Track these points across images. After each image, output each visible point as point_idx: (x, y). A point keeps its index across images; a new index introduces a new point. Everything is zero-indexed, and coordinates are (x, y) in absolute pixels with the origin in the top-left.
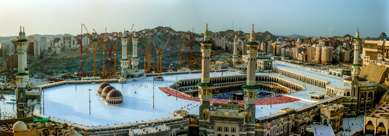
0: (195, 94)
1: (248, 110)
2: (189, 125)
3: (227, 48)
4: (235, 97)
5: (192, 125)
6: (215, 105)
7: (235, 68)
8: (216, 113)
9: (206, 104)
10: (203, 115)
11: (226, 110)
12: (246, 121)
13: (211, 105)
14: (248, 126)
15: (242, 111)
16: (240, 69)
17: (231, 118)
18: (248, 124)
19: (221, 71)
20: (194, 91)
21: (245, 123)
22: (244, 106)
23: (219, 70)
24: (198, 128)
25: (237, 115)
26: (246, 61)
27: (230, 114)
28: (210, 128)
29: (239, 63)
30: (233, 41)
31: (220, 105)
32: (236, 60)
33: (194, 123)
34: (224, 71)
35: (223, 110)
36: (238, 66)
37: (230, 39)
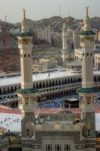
0: (14, 105)
1: (85, 120)
2: (9, 146)
3: (53, 41)
4: (67, 104)
5: (12, 146)
6: (42, 116)
7: (65, 67)
8: (44, 128)
9: (29, 116)
10: (26, 131)
11: (57, 121)
12: (83, 135)
13: (36, 116)
14: (86, 141)
15: (78, 122)
16: (73, 67)
17: (63, 132)
18: (87, 139)
19: (47, 72)
20: (12, 100)
21: (82, 138)
22: (80, 115)
23: (44, 70)
24: (21, 149)
25: (72, 128)
26: (80, 57)
27: (63, 127)
28: (36, 147)
29: (71, 60)
30: (61, 32)
31: (48, 115)
32: (67, 56)
33: (15, 142)
34: (52, 71)
35: (52, 123)
36: (70, 64)
37: (57, 28)
